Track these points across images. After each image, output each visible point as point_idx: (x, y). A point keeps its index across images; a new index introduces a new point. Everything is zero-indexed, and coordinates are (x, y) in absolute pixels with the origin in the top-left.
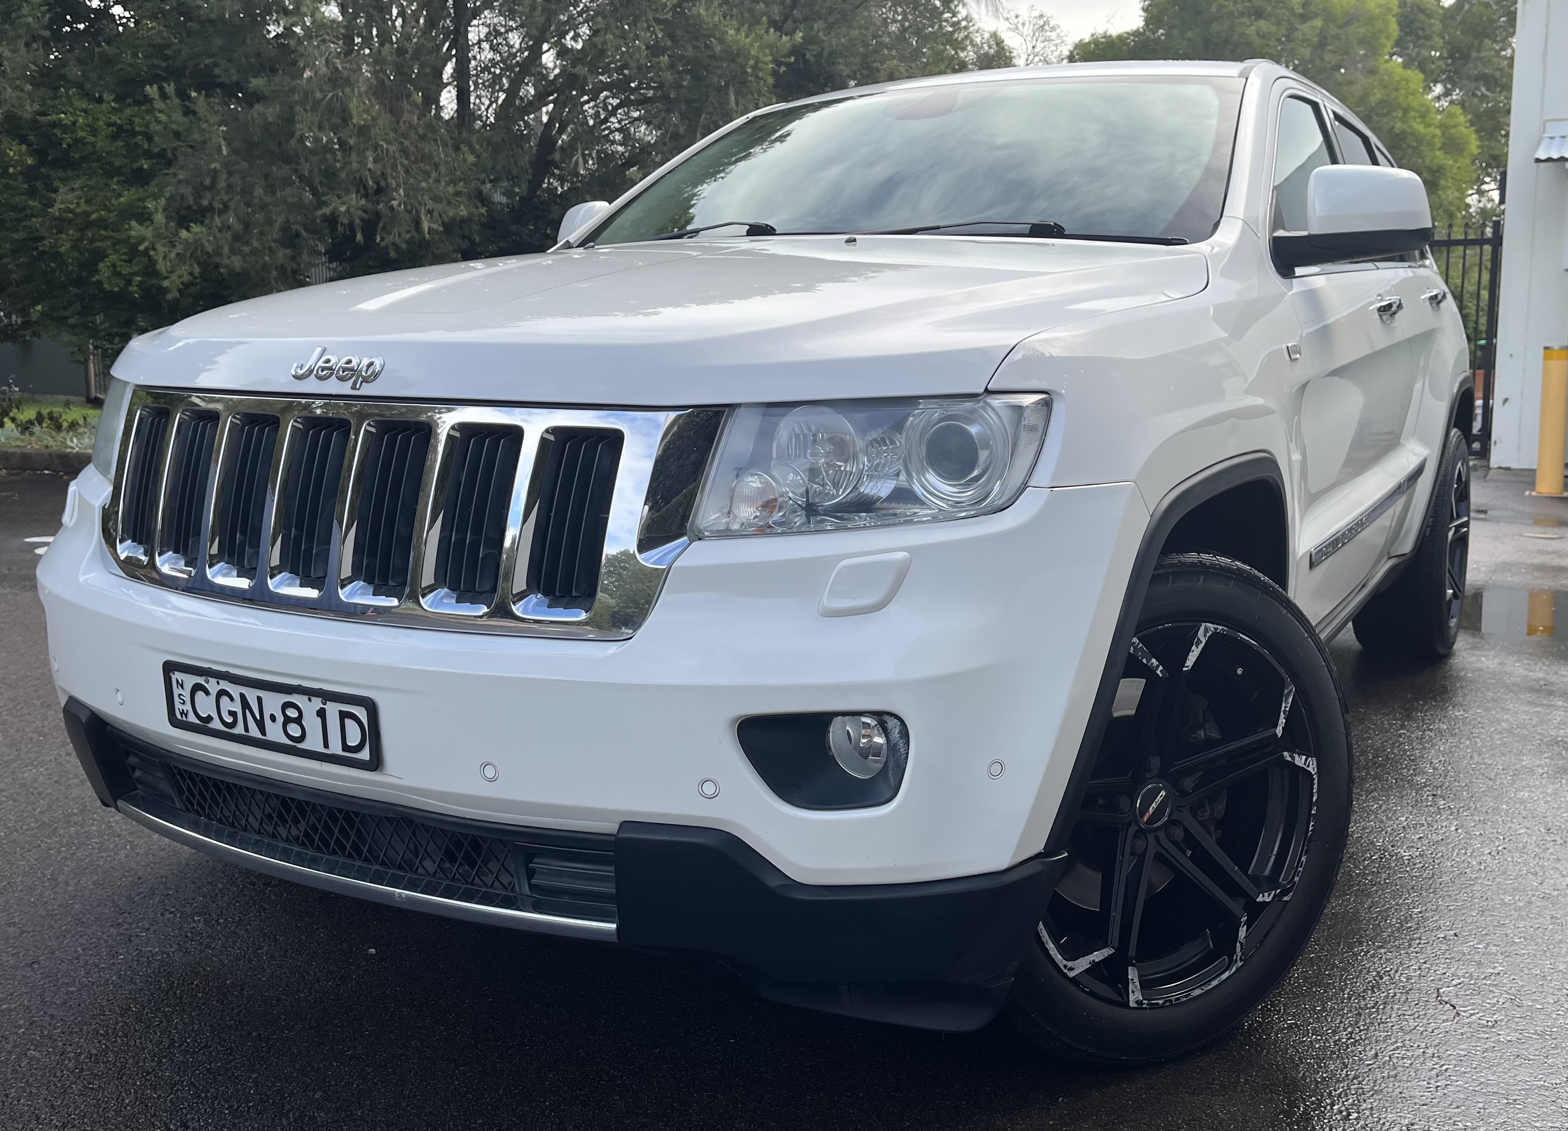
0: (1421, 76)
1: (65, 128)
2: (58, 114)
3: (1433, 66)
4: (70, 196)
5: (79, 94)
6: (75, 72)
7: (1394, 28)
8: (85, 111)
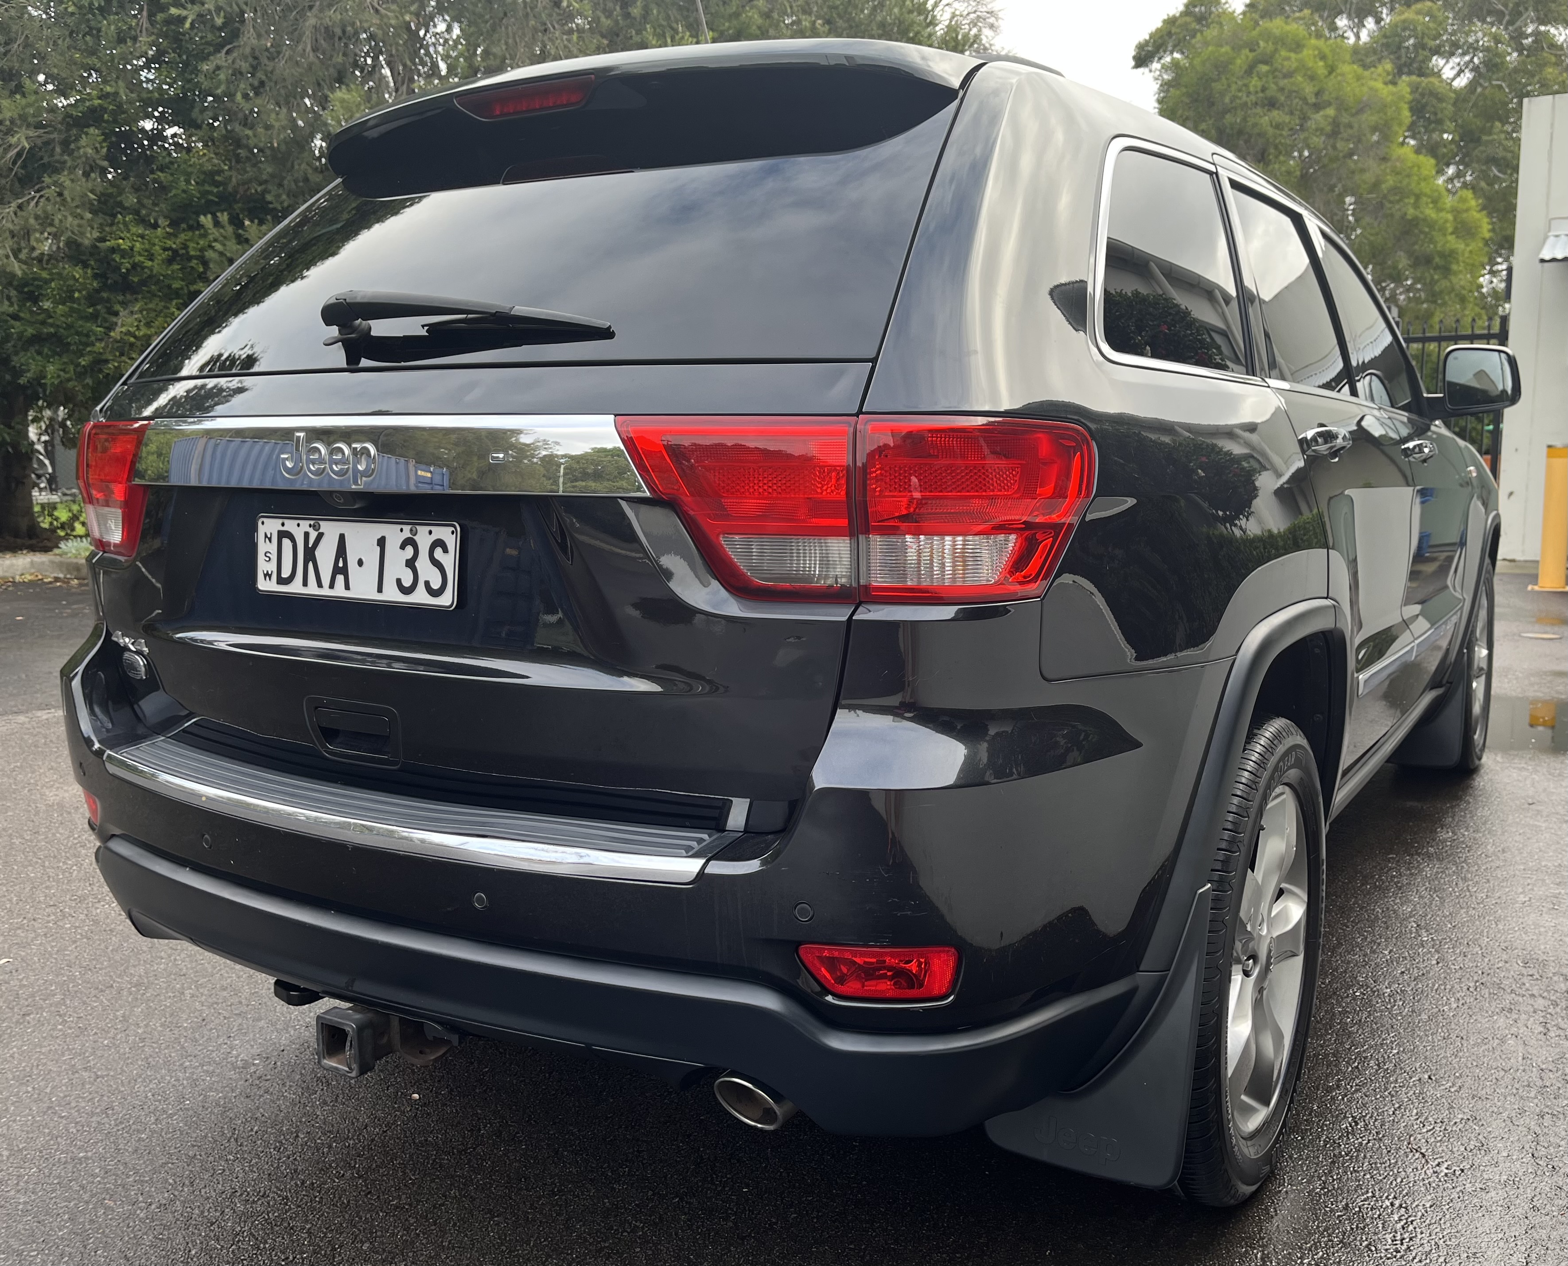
0: (1433, 161)
1: (124, 254)
2: (116, 239)
3: (1445, 150)
4: (129, 320)
5: (135, 219)
6: (131, 200)
7: (1406, 115)
8: (142, 236)
